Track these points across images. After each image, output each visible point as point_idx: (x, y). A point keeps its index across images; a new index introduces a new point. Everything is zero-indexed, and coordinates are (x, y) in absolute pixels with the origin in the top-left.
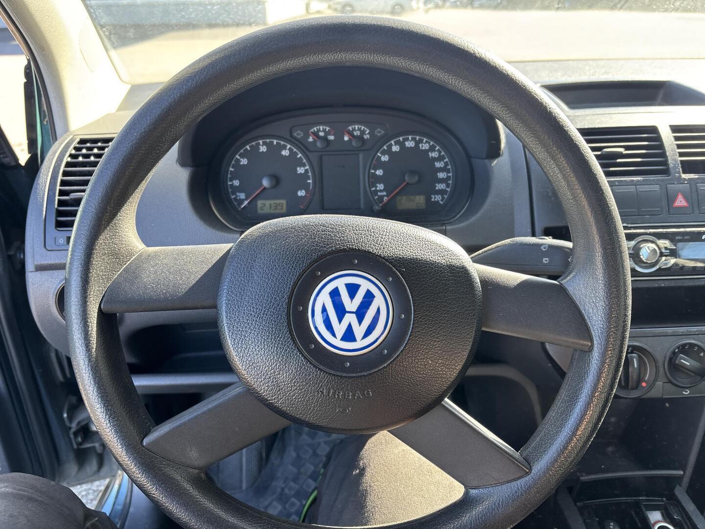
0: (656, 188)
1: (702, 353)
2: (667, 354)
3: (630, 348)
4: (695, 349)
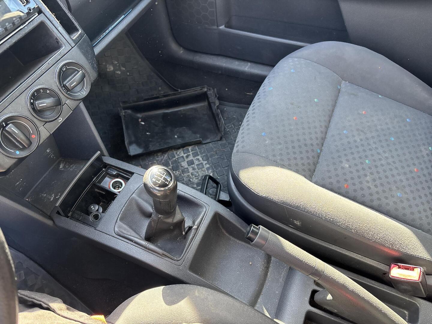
1: (48, 91)
2: (28, 108)
3: (3, 123)
4: (41, 92)
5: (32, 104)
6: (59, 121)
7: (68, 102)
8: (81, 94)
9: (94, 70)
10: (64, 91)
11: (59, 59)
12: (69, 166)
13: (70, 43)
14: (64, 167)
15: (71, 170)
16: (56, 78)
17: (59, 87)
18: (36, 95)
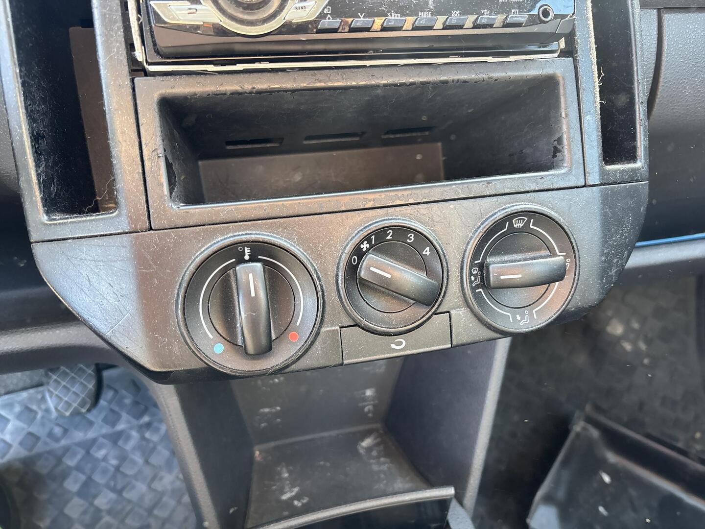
1: (428, 249)
2: (341, 256)
3: (246, 249)
4: (408, 241)
5: (359, 253)
6: (393, 346)
7: (460, 314)
8: (514, 318)
9: (602, 280)
10: (473, 278)
11: (527, 189)
12: (378, 457)
13: (587, 170)
14: (369, 449)
15: (375, 468)
16: (476, 231)
17: (465, 260)
18: (389, 237)
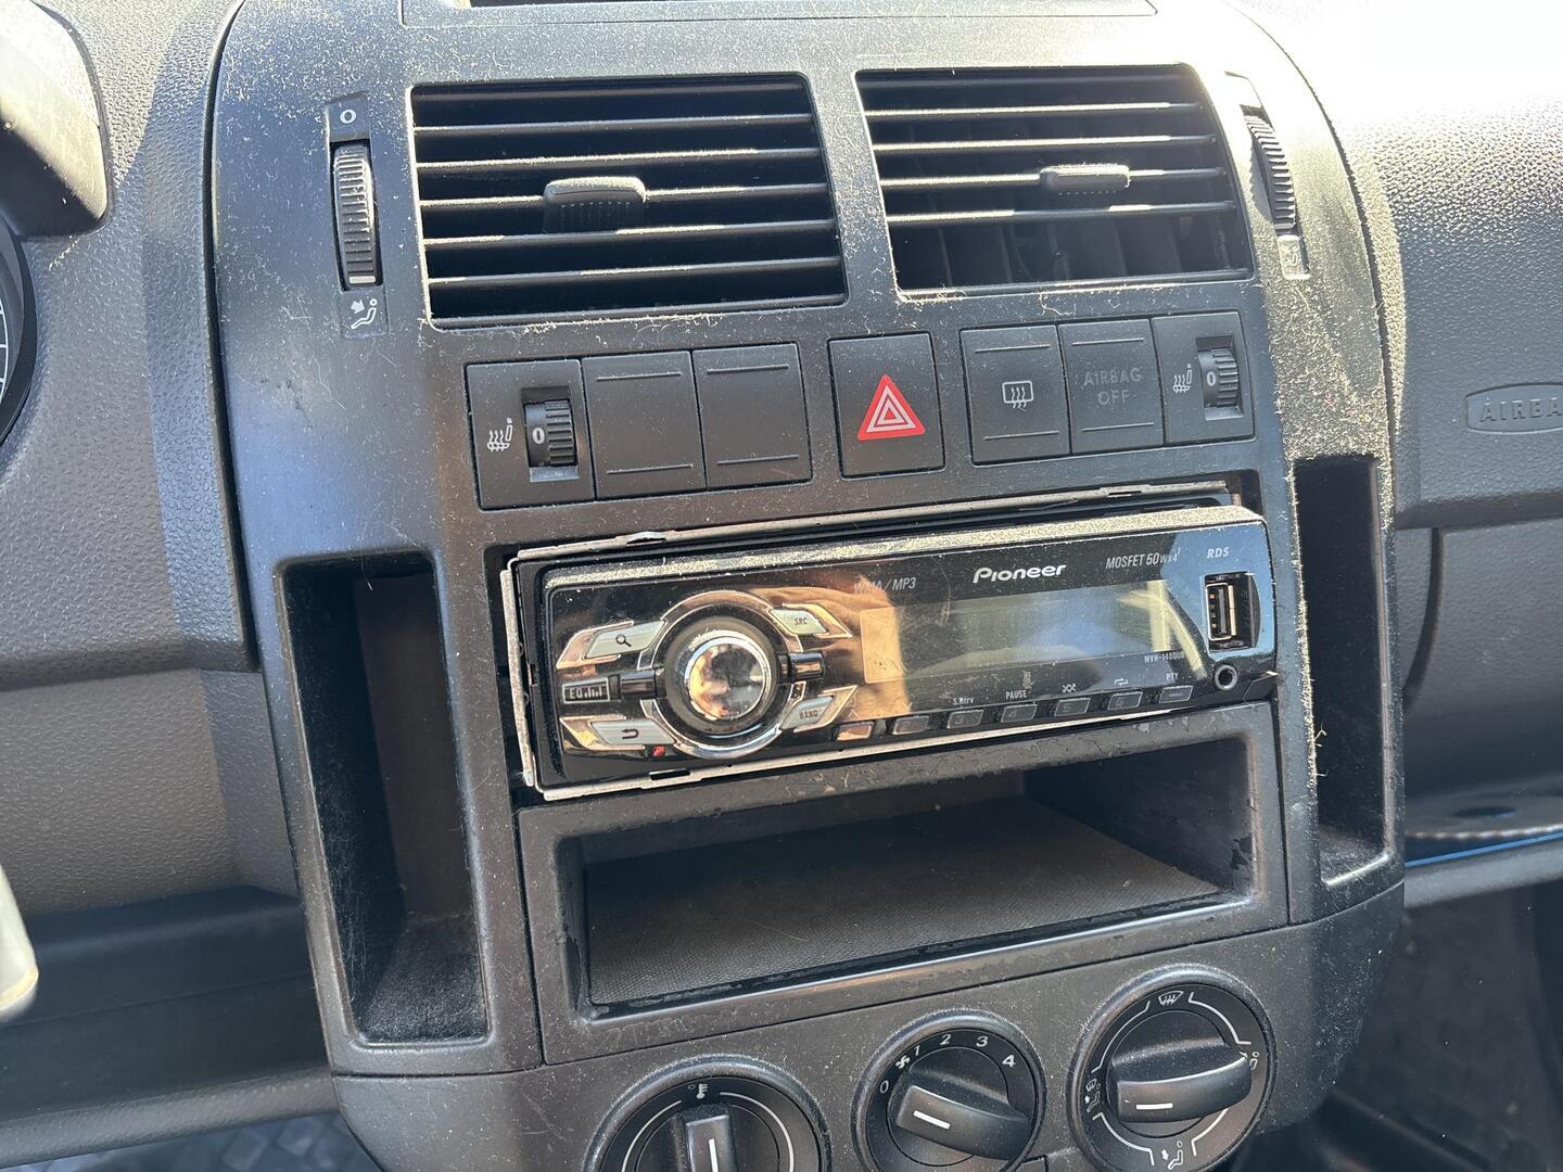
0: (785, 356)
1: (1011, 1058)
3: (701, 1085)
4: (978, 1045)
5: (892, 1073)
7: (1065, 1160)
8: (1158, 1156)
10: (1087, 1098)
16: (1096, 1020)
17: (1076, 1070)
18: (944, 1043)
